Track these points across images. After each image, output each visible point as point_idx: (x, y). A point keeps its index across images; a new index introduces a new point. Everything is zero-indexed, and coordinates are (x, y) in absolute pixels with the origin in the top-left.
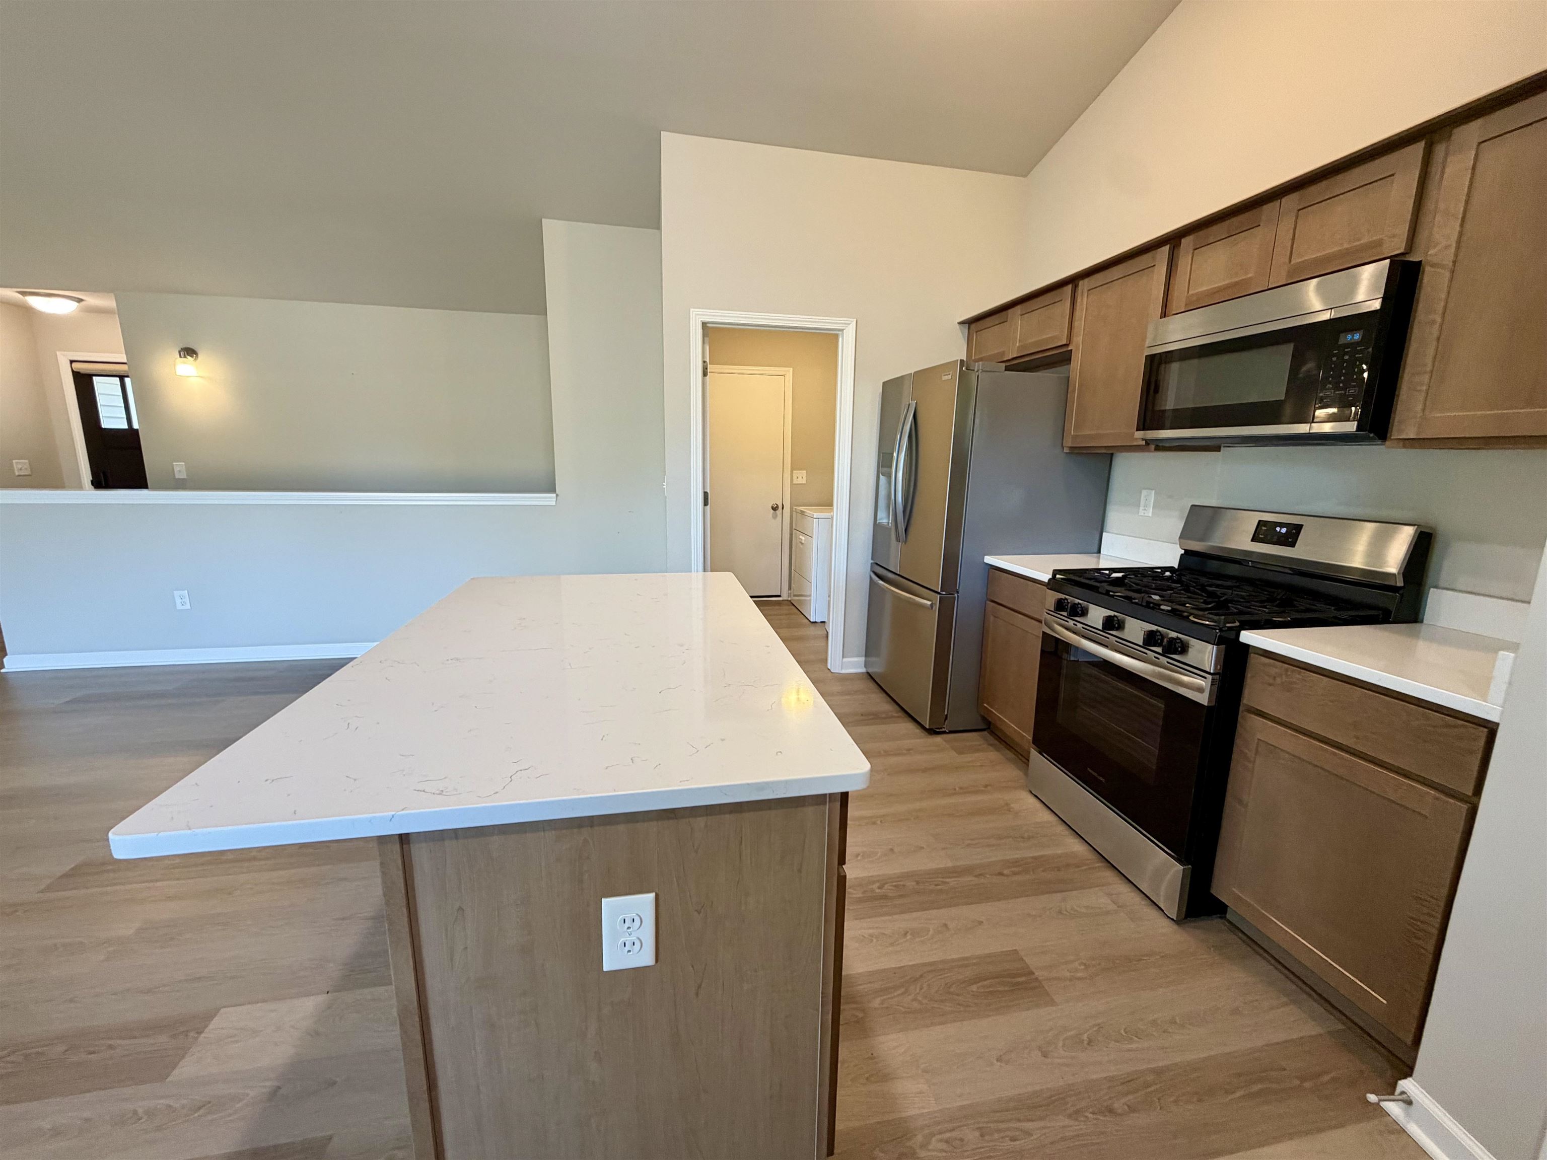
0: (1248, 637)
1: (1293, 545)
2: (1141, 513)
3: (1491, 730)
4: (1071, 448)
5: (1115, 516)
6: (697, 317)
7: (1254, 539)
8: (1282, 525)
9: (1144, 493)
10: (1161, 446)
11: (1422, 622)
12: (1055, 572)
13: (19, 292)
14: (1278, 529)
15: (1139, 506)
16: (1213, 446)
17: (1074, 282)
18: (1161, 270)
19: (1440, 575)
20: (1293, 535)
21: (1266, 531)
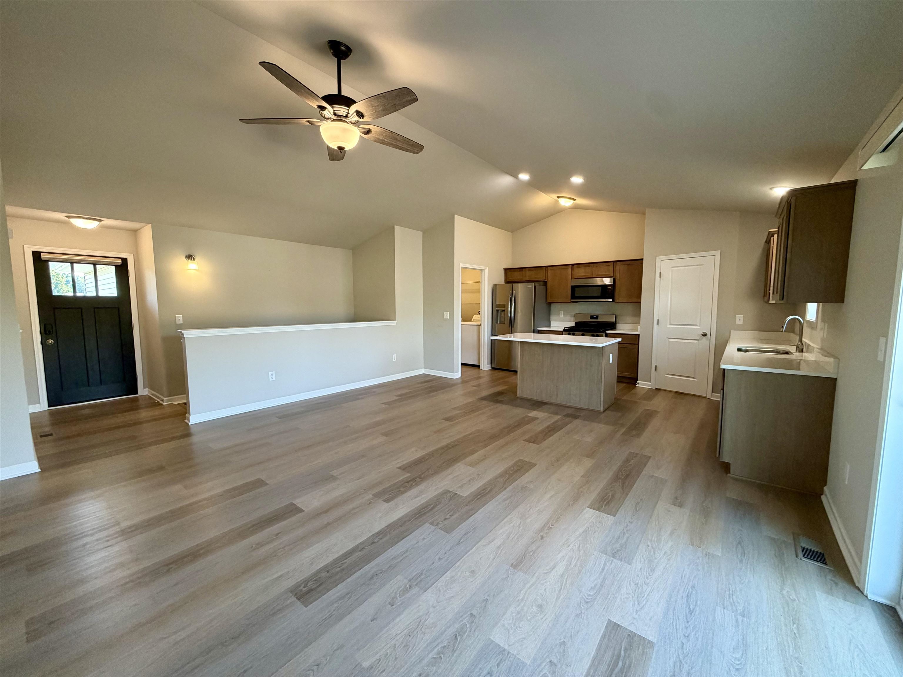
0: (608, 331)
1: (598, 319)
2: (560, 316)
3: (639, 335)
4: (548, 303)
5: (552, 317)
6: (461, 265)
7: (591, 319)
8: (595, 316)
9: (560, 312)
11: (616, 329)
12: (564, 328)
13: (66, 216)
16: (576, 302)
17: (546, 267)
18: (570, 270)
19: (617, 322)
20: (597, 317)
21: (592, 317)
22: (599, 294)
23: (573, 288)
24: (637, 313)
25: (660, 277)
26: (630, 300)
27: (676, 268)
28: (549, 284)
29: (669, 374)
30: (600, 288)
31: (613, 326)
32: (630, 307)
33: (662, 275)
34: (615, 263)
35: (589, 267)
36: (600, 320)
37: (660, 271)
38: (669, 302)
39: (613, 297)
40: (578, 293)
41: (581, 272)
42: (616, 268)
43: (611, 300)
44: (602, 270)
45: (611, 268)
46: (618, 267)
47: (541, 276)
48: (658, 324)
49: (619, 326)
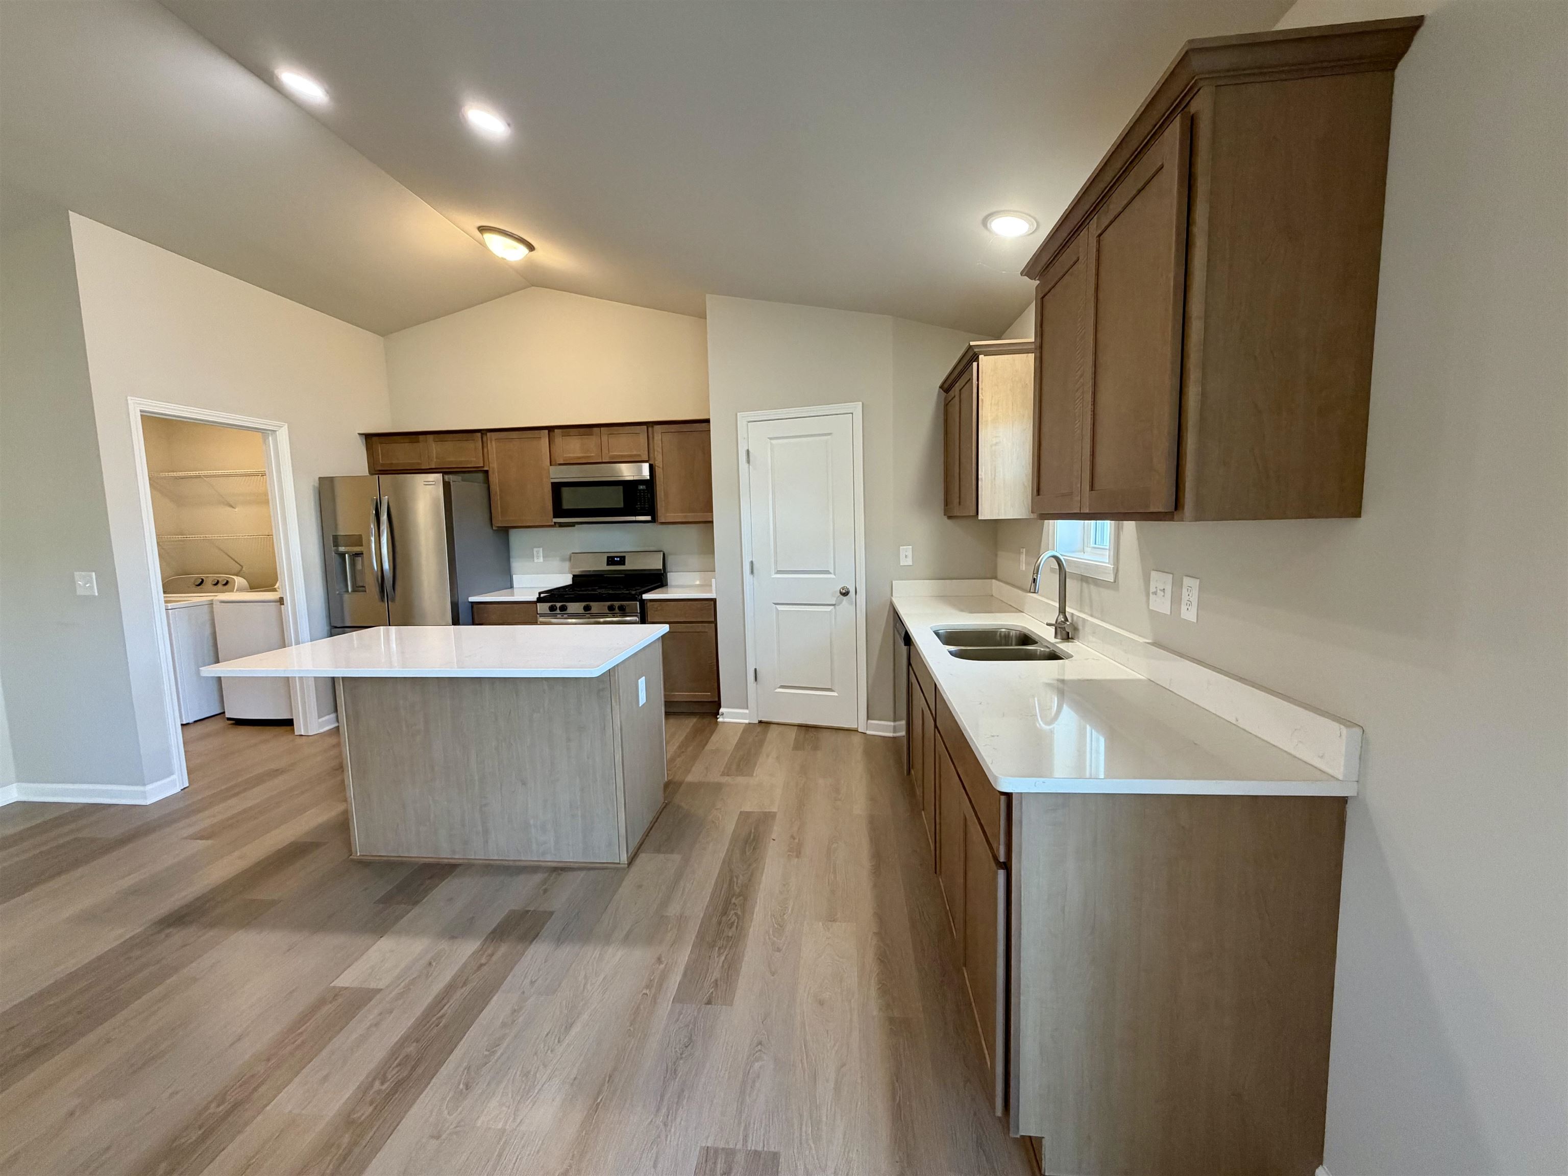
0: (646, 596)
1: (624, 564)
2: (536, 560)
3: (714, 601)
4: (498, 527)
5: (517, 565)
6: (136, 407)
7: (608, 564)
8: (617, 557)
9: (535, 550)
10: (561, 525)
11: (667, 585)
12: (540, 593)
14: (616, 559)
15: (533, 558)
16: (572, 525)
17: (483, 432)
18: (545, 441)
19: (669, 568)
20: (622, 561)
21: (611, 561)
22: (621, 505)
23: (557, 488)
24: (708, 547)
25: (748, 462)
26: (691, 517)
27: (780, 441)
28: (494, 478)
29: (782, 687)
30: (621, 488)
31: (658, 579)
32: (691, 533)
33: (751, 458)
34: (650, 429)
35: (592, 435)
36: (630, 565)
37: (746, 448)
38: (771, 519)
39: (651, 510)
40: (569, 500)
41: (573, 447)
42: (653, 438)
43: (648, 518)
44: (621, 444)
45: (643, 439)
46: (658, 438)
47: (469, 455)
48: (752, 572)
49: (672, 578)
